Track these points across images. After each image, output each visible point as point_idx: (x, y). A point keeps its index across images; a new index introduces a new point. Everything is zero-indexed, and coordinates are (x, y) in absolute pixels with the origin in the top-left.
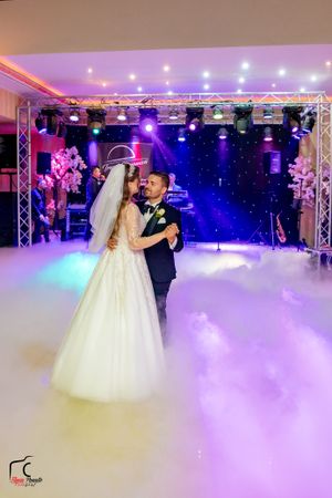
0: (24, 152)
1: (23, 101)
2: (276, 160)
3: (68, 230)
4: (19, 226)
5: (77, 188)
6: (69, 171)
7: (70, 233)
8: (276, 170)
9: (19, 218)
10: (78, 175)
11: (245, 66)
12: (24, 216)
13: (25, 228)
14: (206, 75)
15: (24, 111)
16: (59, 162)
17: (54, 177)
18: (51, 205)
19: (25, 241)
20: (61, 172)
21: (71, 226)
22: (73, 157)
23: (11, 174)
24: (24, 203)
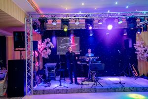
2: (130, 42)
3: (47, 75)
4: (27, 76)
5: (48, 56)
6: (45, 49)
7: (49, 77)
8: (130, 46)
9: (27, 72)
10: (49, 51)
12: (29, 71)
13: (29, 78)
17: (38, 52)
19: (29, 84)
20: (41, 49)
21: (48, 74)
22: (47, 43)
23: (21, 51)
24: (29, 65)
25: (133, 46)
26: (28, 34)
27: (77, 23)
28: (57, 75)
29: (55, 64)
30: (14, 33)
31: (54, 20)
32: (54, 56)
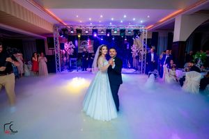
0: (56, 43)
1: (55, 26)
2: (128, 45)
3: (71, 66)
4: (56, 65)
6: (70, 48)
8: (128, 48)
9: (56, 63)
10: (72, 50)
11: (125, 16)
12: (58, 62)
13: (58, 66)
14: (112, 19)
15: (56, 30)
16: (67, 46)
17: (65, 50)
18: (65, 59)
19: (58, 70)
20: (67, 49)
22: (71, 45)
23: (52, 50)
24: (58, 58)
25: (130, 48)
26: (56, 39)
27: (87, 32)
28: (78, 66)
29: (76, 59)
30: (48, 38)
31: (72, 30)
32: (76, 54)
